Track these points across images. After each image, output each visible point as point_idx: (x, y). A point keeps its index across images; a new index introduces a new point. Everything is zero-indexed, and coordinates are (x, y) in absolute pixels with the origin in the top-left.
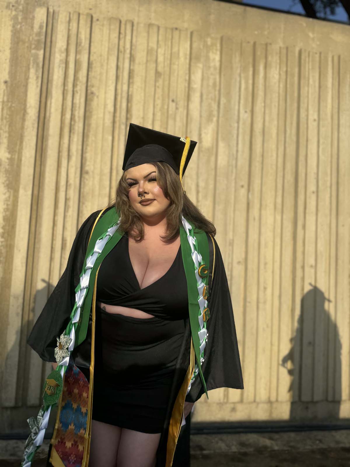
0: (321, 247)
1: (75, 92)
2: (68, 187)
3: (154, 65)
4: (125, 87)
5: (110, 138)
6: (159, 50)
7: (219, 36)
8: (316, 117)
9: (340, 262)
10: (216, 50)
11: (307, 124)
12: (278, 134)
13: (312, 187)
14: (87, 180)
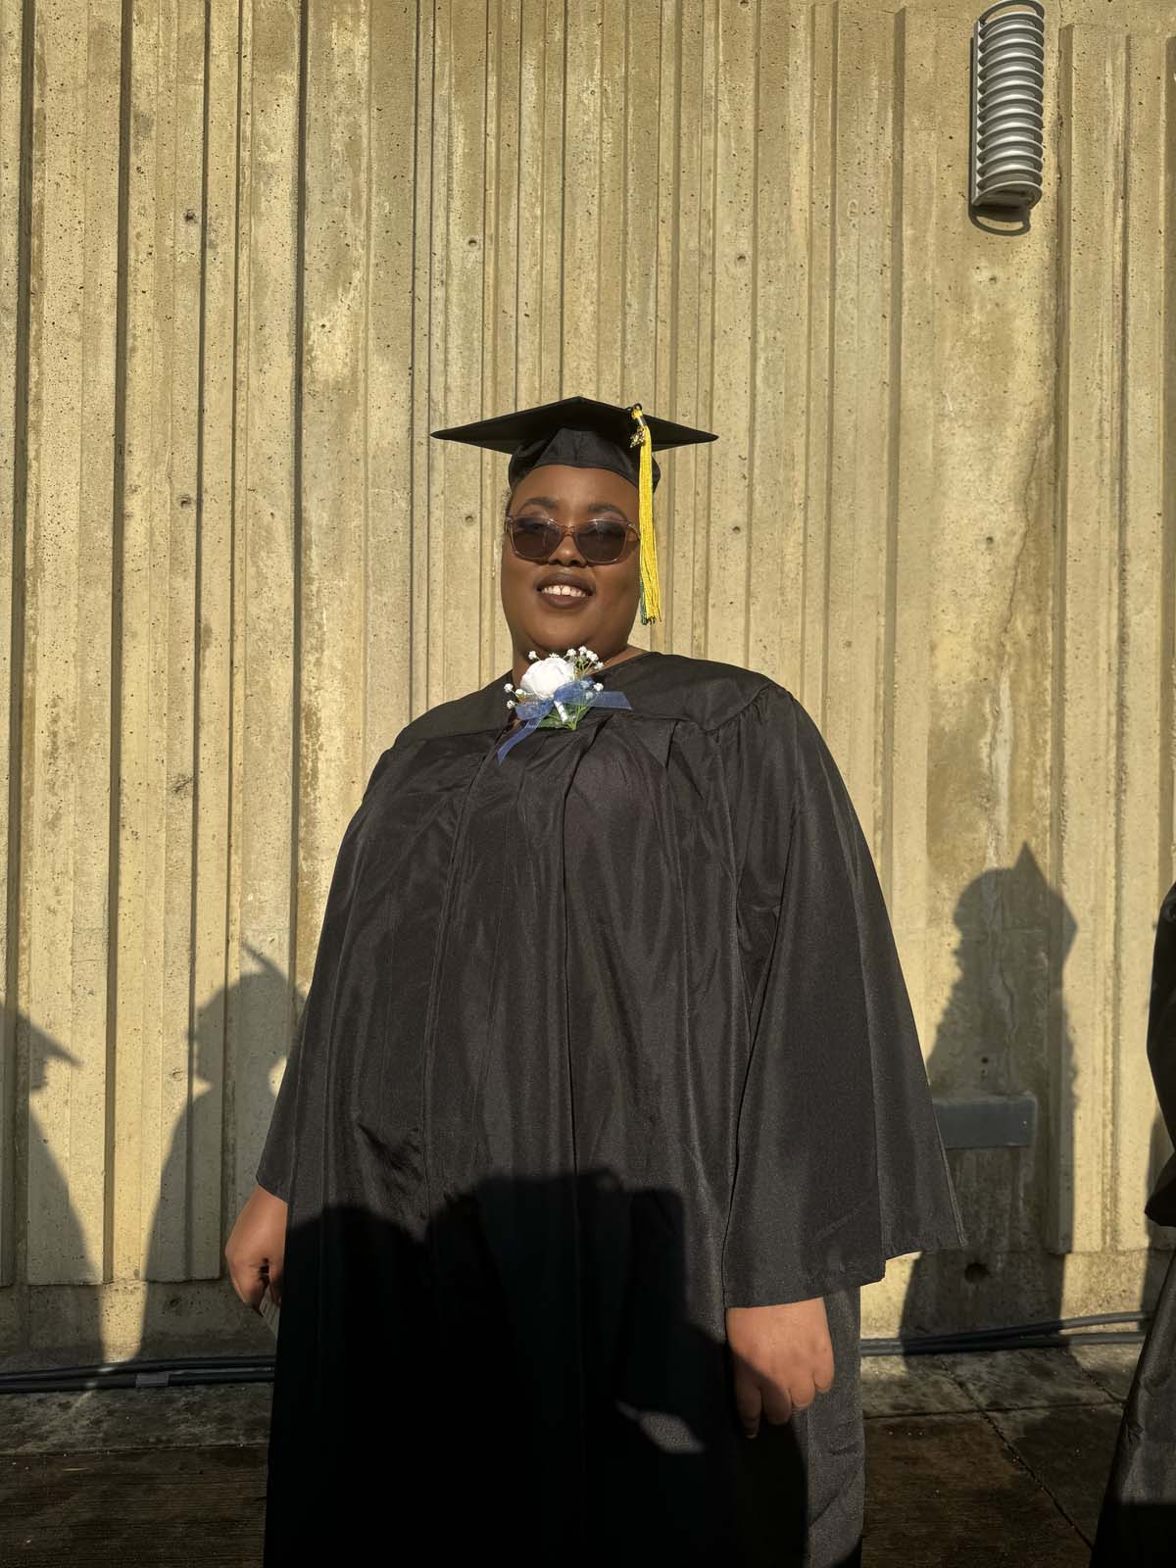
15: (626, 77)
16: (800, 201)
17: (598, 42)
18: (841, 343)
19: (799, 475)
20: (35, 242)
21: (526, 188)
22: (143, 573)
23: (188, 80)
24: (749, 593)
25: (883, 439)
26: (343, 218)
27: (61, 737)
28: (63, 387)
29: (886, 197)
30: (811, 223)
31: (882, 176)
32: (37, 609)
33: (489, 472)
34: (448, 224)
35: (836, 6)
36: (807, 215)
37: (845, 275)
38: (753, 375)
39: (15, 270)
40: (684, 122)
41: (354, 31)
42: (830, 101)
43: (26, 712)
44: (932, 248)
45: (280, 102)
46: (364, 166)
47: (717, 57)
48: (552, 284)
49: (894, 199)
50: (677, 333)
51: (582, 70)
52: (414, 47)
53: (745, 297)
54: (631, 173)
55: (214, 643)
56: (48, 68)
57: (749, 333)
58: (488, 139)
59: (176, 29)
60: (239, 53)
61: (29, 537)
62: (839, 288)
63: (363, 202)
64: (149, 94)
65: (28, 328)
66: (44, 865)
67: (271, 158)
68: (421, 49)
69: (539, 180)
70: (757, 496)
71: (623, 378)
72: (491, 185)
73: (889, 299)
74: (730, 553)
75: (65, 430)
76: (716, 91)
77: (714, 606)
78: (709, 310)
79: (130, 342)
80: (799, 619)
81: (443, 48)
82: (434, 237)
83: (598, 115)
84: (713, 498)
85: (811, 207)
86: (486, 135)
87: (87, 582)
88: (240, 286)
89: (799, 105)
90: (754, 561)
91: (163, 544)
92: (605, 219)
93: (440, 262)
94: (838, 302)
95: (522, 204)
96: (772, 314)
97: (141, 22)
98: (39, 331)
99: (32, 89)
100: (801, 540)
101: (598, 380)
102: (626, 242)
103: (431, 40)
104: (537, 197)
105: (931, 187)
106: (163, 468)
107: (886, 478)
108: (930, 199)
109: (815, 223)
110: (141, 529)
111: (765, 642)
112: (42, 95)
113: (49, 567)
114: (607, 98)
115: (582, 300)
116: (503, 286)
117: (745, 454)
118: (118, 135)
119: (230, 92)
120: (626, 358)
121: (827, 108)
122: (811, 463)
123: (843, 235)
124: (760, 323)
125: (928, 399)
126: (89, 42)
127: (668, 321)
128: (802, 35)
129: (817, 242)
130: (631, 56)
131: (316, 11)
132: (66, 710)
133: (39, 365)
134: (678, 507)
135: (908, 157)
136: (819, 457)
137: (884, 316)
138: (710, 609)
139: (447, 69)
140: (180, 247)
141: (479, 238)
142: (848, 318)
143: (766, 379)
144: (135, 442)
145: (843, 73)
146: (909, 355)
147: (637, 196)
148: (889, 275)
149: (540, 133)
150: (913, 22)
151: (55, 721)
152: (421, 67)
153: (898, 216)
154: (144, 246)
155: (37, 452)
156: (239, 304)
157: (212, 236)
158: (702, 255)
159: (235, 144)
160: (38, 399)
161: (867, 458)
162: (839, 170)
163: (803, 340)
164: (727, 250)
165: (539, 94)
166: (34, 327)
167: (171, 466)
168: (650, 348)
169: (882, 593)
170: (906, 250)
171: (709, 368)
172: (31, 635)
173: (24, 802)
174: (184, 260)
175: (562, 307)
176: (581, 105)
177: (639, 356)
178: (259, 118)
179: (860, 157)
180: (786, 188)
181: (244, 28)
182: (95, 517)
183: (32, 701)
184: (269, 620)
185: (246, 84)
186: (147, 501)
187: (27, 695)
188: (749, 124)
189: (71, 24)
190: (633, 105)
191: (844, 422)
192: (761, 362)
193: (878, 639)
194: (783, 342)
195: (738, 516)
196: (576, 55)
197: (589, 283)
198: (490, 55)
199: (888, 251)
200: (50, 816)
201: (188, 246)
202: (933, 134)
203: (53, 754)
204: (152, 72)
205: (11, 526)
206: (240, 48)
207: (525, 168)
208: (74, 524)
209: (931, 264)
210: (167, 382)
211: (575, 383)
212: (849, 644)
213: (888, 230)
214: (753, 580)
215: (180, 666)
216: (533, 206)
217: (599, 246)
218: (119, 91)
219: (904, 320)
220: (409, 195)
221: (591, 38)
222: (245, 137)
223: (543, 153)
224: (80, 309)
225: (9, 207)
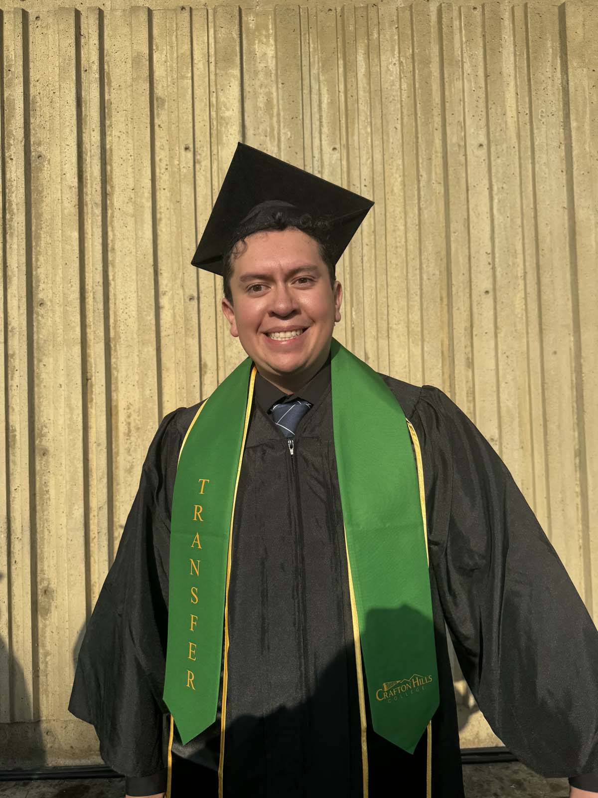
0: (508, 402)
1: (8, 159)
2: (10, 334)
3: (147, 86)
4: (96, 137)
5: (76, 235)
6: (156, 56)
7: (270, 8)
8: (483, 139)
9: (552, 426)
10: (267, 37)
11: (465, 155)
12: (404, 184)
13: (483, 282)
14: (42, 316)
15: (413, 55)
16: (511, 112)
17: (396, 37)
18: (539, 187)
19: (520, 260)
20: (108, 168)
21: (362, 118)
22: (170, 337)
23: (183, 77)
24: (496, 327)
25: (566, 238)
26: (265, 142)
27: (132, 425)
28: (125, 242)
29: (559, 105)
30: (518, 124)
31: (557, 96)
32: (117, 358)
33: (348, 271)
34: (321, 141)
35: (526, 5)
36: (516, 119)
37: (539, 150)
38: (491, 209)
39: (100, 183)
40: (446, 76)
41: (267, 44)
42: (525, 57)
43: (114, 412)
44: (588, 132)
45: (231, 84)
46: (275, 114)
47: (461, 41)
48: (378, 168)
49: (564, 106)
50: (448, 190)
51: (388, 53)
52: (299, 49)
53: (484, 167)
54: (418, 105)
55: (209, 371)
56: (112, 78)
57: (487, 186)
58: (340, 94)
59: (175, 53)
60: (208, 61)
61: (112, 321)
62: (536, 157)
63: (276, 133)
64: (163, 87)
65: (106, 213)
66: (126, 493)
67: (227, 114)
68: (303, 51)
69: (369, 113)
70: (498, 274)
71: (419, 215)
72: (342, 118)
73: (564, 162)
74: (484, 306)
75: (128, 264)
76: (462, 57)
77: (476, 335)
78: (464, 175)
79: (158, 216)
80: (525, 340)
81: (314, 48)
82: (314, 148)
83: (398, 76)
84: (473, 276)
85: (518, 115)
86: (339, 92)
87: (143, 343)
88: (214, 183)
89: (508, 62)
90: (498, 309)
91: (180, 320)
92: (405, 131)
93: (318, 161)
94: (537, 166)
95: (360, 127)
96: (500, 175)
97: (158, 50)
98: (112, 213)
99: (104, 90)
100: (523, 296)
101: (405, 217)
102: (417, 142)
103: (308, 45)
104: (368, 122)
105: (585, 98)
106: (179, 281)
107: (568, 260)
108: (585, 105)
109: (521, 123)
110: (169, 315)
111: (507, 354)
112: (109, 92)
113: (123, 336)
114: (403, 66)
115: (394, 175)
116: (352, 171)
117: (489, 251)
118: (149, 109)
119: (204, 82)
120: (421, 204)
121: (524, 61)
122: (526, 254)
123: (537, 129)
124: (494, 180)
125: (591, 215)
126: (132, 63)
127: (442, 182)
128: (507, 23)
129: (522, 133)
130: (415, 43)
131: (247, 36)
132: (134, 411)
133: (113, 231)
134: (454, 282)
135: (571, 83)
136: (530, 250)
137: (562, 171)
138: (475, 338)
139: (316, 59)
140: (183, 164)
141: (338, 146)
142: (543, 174)
143: (499, 210)
144: (163, 268)
145: (532, 41)
146: (578, 191)
147: (423, 117)
148: (563, 147)
149: (368, 88)
150: (570, 10)
151: (129, 417)
152: (303, 59)
153: (567, 116)
154: (163, 165)
155: (114, 276)
156: (214, 191)
157: (198, 157)
158: (459, 146)
159: (208, 109)
160: (113, 249)
161: (558, 249)
162: (533, 93)
163: (517, 189)
164: (473, 142)
165: (366, 68)
166: (109, 212)
167: (183, 279)
168: (433, 198)
169: (571, 322)
170: (573, 134)
171: (466, 206)
172: (114, 373)
173: (114, 460)
174: (185, 170)
175: (384, 180)
176: (389, 72)
177: (428, 203)
178: (221, 94)
179: (544, 85)
180: (503, 107)
181: (210, 48)
182: (146, 309)
183: (117, 407)
184: (237, 358)
185: (212, 77)
186: (172, 298)
187: (114, 404)
188: (481, 73)
189: (123, 54)
190: (418, 69)
191: (544, 230)
192: (496, 201)
193: (570, 349)
194: (507, 190)
195: (487, 285)
196: (386, 45)
197: (398, 165)
198: (339, 50)
199: (562, 135)
200: (128, 467)
201: (187, 163)
202: (585, 70)
203: (129, 434)
204: (164, 75)
205: (102, 316)
206: (209, 59)
207: (361, 107)
208: (134, 313)
209: (588, 140)
210: (179, 235)
211: (392, 220)
212: (555, 353)
213: (562, 124)
214: (499, 320)
215: (192, 385)
216: (366, 127)
217: (403, 145)
218: (148, 86)
219: (575, 173)
220: (300, 127)
221: (392, 37)
222: (213, 105)
223: (370, 98)
224: (133, 200)
225: (96, 151)
